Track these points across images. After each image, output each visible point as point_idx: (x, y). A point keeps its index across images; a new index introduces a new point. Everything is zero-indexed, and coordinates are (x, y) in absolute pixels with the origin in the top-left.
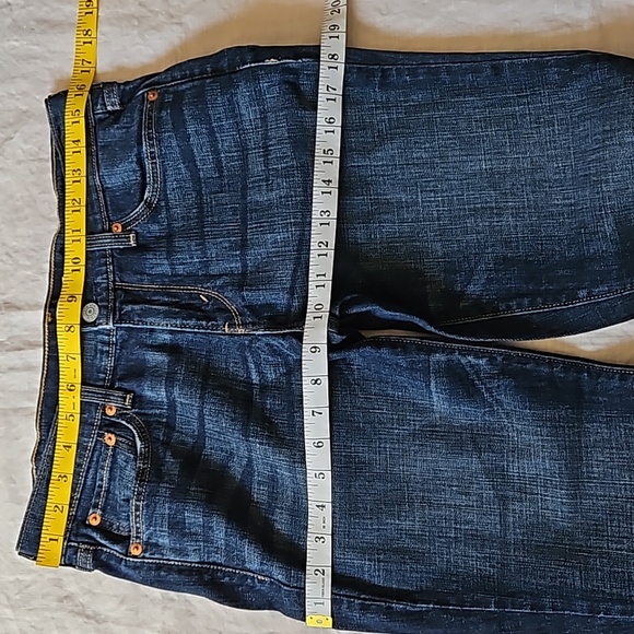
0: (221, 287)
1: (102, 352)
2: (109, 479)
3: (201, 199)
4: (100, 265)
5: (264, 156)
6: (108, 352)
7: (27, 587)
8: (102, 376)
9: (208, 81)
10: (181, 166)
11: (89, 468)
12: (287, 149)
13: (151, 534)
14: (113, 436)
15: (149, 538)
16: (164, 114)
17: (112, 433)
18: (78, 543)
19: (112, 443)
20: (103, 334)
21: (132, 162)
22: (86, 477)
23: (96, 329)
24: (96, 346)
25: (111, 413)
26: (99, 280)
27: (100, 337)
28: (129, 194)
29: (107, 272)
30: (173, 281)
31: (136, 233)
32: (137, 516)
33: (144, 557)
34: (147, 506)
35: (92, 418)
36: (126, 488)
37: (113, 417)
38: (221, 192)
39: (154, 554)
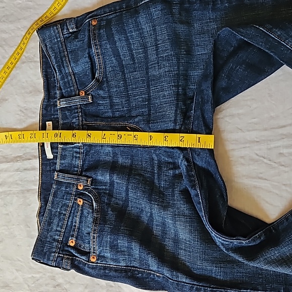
0: (138, 122)
1: (76, 157)
2: (80, 222)
3: (125, 76)
4: (75, 113)
5: (156, 50)
6: (79, 157)
7: (37, 280)
8: (76, 169)
10: (113, 59)
11: (69, 216)
13: (101, 251)
14: (81, 200)
15: (100, 253)
17: (81, 198)
18: (64, 255)
19: (81, 204)
20: (77, 148)
21: (86, 57)
22: (68, 221)
23: (73, 146)
24: (73, 154)
25: (80, 188)
26: (74, 120)
27: (75, 149)
28: (86, 75)
29: (78, 117)
30: (113, 120)
31: (92, 95)
32: (94, 242)
33: (97, 263)
34: (99, 236)
35: (71, 191)
36: (88, 227)
37: (81, 190)
38: (135, 72)
39: (102, 261)
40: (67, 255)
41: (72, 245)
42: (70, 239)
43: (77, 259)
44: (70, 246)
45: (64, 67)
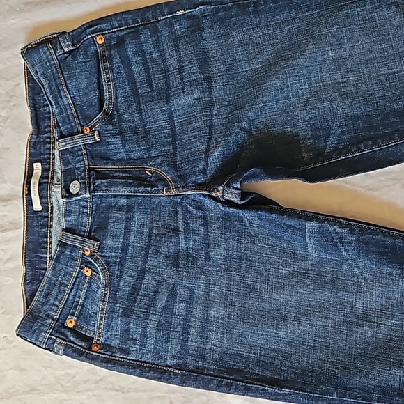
0: (160, 164)
1: (83, 213)
2: (85, 298)
3: (140, 107)
4: (79, 156)
5: (179, 74)
6: (87, 213)
8: (83, 228)
9: (141, 28)
10: (127, 87)
11: (72, 288)
12: (196, 67)
13: (108, 338)
14: (89, 270)
15: (106, 341)
16: (113, 52)
17: (89, 268)
18: (57, 337)
19: (89, 274)
20: (83, 201)
22: (69, 294)
23: (79, 198)
24: (79, 209)
25: (87, 253)
26: (79, 165)
27: (81, 203)
28: (91, 106)
29: (84, 160)
30: (128, 163)
31: (98, 132)
32: (100, 324)
33: (100, 353)
34: (108, 318)
35: (76, 256)
36: (98, 308)
37: (88, 256)
38: (153, 101)
39: (106, 352)
40: (60, 338)
41: (71, 325)
42: (69, 317)
43: (73, 345)
44: (67, 327)
45: (61, 98)
